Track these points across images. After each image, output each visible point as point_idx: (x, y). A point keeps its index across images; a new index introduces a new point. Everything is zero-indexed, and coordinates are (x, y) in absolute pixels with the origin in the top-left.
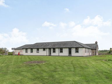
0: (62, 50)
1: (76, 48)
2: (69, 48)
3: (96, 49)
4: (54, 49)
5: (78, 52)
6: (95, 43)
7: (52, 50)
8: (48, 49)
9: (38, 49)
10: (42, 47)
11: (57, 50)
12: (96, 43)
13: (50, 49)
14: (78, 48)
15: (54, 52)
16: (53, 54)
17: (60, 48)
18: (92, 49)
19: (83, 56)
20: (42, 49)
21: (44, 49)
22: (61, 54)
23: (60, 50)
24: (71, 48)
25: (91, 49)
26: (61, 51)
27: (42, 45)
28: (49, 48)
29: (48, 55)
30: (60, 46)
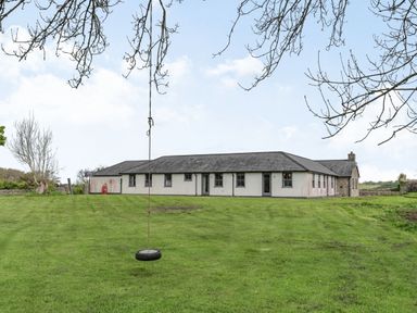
0: (243, 177)
1: (283, 172)
2: (263, 172)
3: (350, 177)
4: (219, 176)
5: (290, 185)
6: (347, 158)
7: (212, 179)
8: (200, 176)
9: (168, 177)
10: (182, 169)
11: (228, 180)
12: (352, 156)
13: (206, 175)
14: (291, 172)
15: (219, 183)
16: (214, 190)
17: (237, 173)
18: (337, 177)
19: (305, 198)
20: (183, 176)
21: (188, 176)
22: (239, 191)
23: (238, 177)
24: (271, 172)
25: (332, 176)
26: (241, 183)
27: (180, 165)
28: (203, 173)
29: (199, 193)
30: (237, 167)
